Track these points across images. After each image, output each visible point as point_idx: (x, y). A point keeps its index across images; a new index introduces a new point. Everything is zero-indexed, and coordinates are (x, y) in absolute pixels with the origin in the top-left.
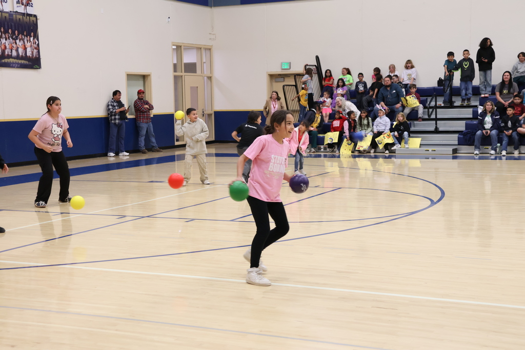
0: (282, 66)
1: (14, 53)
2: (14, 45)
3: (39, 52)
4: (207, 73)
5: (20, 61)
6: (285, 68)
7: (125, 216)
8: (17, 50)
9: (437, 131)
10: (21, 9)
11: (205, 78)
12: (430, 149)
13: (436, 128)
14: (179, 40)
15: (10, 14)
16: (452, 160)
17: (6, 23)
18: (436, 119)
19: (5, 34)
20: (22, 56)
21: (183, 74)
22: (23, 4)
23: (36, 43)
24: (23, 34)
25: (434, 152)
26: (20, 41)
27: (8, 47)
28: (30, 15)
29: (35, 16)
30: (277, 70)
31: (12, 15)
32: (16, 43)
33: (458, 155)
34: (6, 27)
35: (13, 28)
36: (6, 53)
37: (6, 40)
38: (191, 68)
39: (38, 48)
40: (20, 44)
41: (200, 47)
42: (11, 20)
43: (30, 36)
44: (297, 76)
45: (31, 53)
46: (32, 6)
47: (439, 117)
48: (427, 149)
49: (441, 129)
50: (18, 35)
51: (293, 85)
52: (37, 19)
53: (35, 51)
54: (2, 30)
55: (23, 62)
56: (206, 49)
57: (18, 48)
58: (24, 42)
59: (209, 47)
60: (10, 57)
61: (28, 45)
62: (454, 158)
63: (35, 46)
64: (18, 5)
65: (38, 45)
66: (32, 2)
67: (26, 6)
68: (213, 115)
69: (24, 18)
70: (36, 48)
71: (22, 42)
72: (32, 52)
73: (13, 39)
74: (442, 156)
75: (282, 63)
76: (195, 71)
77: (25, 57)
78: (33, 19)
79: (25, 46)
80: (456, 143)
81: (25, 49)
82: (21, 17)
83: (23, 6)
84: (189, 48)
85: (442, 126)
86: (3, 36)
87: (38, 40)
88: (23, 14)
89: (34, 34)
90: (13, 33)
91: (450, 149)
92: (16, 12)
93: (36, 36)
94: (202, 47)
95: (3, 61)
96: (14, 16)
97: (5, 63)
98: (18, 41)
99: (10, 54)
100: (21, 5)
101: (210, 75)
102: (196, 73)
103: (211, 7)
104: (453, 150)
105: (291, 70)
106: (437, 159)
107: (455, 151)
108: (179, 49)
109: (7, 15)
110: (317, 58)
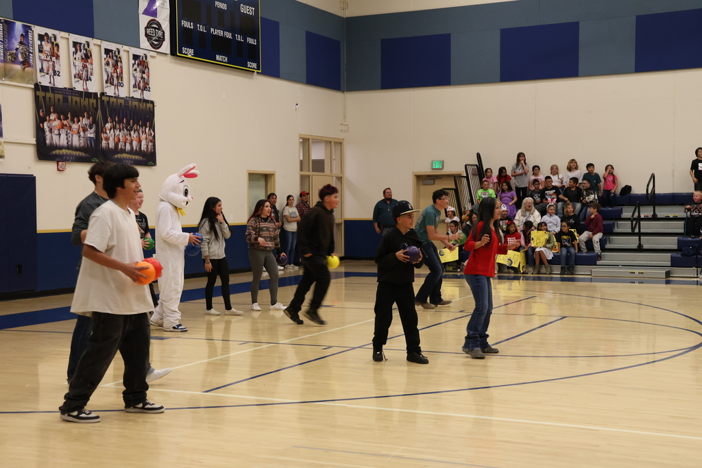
0: (432, 165)
1: (128, 147)
2: (128, 137)
3: (154, 145)
4: (336, 172)
5: (133, 157)
6: (437, 167)
7: (330, 347)
8: (131, 144)
9: (640, 249)
10: (137, 95)
11: (334, 178)
12: (637, 271)
13: (640, 245)
14: (307, 132)
15: (126, 100)
16: (664, 285)
17: (121, 111)
18: (640, 234)
19: (119, 124)
20: (136, 150)
21: (311, 173)
22: (139, 88)
23: (151, 134)
24: (138, 124)
25: (641, 276)
26: (134, 132)
27: (121, 139)
28: (147, 101)
29: (152, 102)
30: (425, 170)
31: (128, 101)
32: (130, 135)
33: (671, 279)
34: (121, 116)
35: (128, 117)
36: (120, 147)
37: (120, 131)
38: (319, 166)
39: (153, 141)
40: (135, 136)
41: (330, 140)
42: (127, 107)
43: (146, 127)
44: (456, 178)
45: (145, 146)
46: (149, 91)
47: (642, 231)
48: (632, 271)
49: (645, 246)
50: (133, 125)
51: (452, 189)
52: (154, 106)
53: (150, 144)
54: (117, 119)
55: (137, 157)
56: (335, 143)
57: (132, 141)
58: (139, 133)
59: (340, 141)
60: (123, 151)
61: (143, 137)
62: (668, 282)
63: (151, 138)
64: (135, 89)
65: (154, 137)
66: (150, 86)
67: (143, 90)
68: (343, 225)
69: (141, 105)
70: (151, 141)
71: (137, 133)
72: (147, 146)
73: (127, 130)
74: (653, 280)
75: (432, 162)
76: (322, 170)
77: (139, 152)
78: (149, 105)
79: (139, 138)
80: (669, 263)
81: (140, 142)
82: (137, 103)
83: (140, 91)
84: (318, 141)
85: (647, 242)
86: (118, 126)
87: (154, 131)
88: (139, 100)
89: (150, 124)
90: (128, 123)
91: (663, 272)
92: (133, 97)
93: (152, 127)
94: (333, 140)
95: (116, 156)
96: (130, 102)
97: (118, 158)
98: (132, 132)
99: (123, 148)
100: (137, 89)
101: (340, 175)
102: (324, 172)
103: (343, 92)
104: (666, 272)
105: (444, 170)
106: (646, 283)
107: (668, 274)
108: (306, 142)
109: (122, 101)
110: (479, 156)
